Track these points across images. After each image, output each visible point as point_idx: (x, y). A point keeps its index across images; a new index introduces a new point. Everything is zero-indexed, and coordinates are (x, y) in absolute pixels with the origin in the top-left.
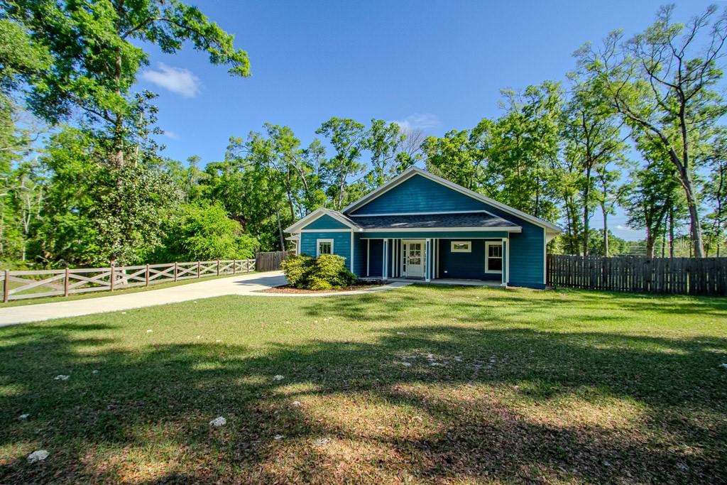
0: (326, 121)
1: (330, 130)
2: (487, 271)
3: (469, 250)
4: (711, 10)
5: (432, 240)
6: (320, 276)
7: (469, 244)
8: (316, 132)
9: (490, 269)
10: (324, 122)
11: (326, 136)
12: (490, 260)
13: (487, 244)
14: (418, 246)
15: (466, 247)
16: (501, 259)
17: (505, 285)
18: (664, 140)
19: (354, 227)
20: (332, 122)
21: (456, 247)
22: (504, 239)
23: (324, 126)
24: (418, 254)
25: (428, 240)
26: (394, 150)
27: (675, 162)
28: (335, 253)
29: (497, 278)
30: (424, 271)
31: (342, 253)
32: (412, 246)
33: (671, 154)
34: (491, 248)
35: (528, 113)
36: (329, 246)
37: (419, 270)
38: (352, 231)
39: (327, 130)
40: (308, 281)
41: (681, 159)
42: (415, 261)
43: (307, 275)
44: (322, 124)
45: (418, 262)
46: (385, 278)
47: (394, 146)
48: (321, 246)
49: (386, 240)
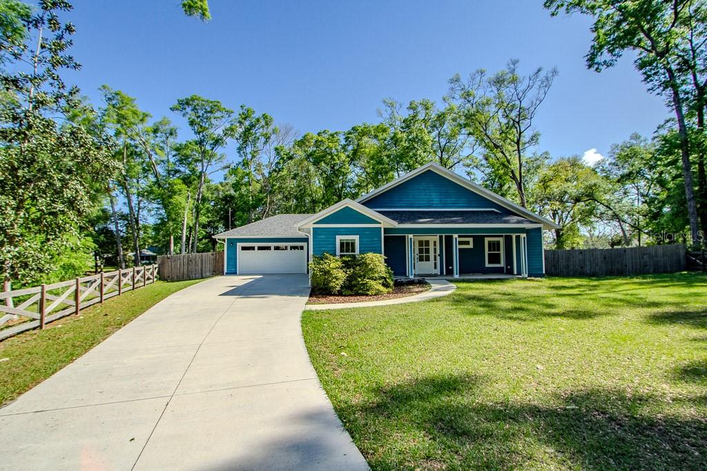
0: (183, 98)
1: (189, 109)
2: (487, 265)
3: (471, 246)
5: (441, 237)
6: (372, 279)
7: (471, 240)
8: (171, 109)
9: (490, 263)
10: (180, 99)
11: (184, 115)
12: (489, 255)
13: (487, 240)
14: (427, 243)
15: (468, 243)
16: (499, 254)
17: (526, 276)
18: (508, 161)
19: (386, 223)
20: (193, 100)
21: (461, 243)
22: (523, 235)
23: (181, 103)
24: (427, 251)
25: (455, 236)
26: (266, 142)
27: (514, 177)
28: (362, 252)
29: (500, 271)
30: (435, 268)
31: (371, 251)
32: (421, 243)
33: (512, 172)
34: (490, 243)
35: (407, 124)
36: (353, 244)
37: (428, 267)
38: (382, 226)
39: (185, 109)
40: (355, 286)
41: (517, 175)
42: (424, 257)
43: (351, 278)
44: (178, 101)
45: (428, 259)
46: (412, 277)
47: (267, 138)
48: (342, 244)
49: (411, 236)
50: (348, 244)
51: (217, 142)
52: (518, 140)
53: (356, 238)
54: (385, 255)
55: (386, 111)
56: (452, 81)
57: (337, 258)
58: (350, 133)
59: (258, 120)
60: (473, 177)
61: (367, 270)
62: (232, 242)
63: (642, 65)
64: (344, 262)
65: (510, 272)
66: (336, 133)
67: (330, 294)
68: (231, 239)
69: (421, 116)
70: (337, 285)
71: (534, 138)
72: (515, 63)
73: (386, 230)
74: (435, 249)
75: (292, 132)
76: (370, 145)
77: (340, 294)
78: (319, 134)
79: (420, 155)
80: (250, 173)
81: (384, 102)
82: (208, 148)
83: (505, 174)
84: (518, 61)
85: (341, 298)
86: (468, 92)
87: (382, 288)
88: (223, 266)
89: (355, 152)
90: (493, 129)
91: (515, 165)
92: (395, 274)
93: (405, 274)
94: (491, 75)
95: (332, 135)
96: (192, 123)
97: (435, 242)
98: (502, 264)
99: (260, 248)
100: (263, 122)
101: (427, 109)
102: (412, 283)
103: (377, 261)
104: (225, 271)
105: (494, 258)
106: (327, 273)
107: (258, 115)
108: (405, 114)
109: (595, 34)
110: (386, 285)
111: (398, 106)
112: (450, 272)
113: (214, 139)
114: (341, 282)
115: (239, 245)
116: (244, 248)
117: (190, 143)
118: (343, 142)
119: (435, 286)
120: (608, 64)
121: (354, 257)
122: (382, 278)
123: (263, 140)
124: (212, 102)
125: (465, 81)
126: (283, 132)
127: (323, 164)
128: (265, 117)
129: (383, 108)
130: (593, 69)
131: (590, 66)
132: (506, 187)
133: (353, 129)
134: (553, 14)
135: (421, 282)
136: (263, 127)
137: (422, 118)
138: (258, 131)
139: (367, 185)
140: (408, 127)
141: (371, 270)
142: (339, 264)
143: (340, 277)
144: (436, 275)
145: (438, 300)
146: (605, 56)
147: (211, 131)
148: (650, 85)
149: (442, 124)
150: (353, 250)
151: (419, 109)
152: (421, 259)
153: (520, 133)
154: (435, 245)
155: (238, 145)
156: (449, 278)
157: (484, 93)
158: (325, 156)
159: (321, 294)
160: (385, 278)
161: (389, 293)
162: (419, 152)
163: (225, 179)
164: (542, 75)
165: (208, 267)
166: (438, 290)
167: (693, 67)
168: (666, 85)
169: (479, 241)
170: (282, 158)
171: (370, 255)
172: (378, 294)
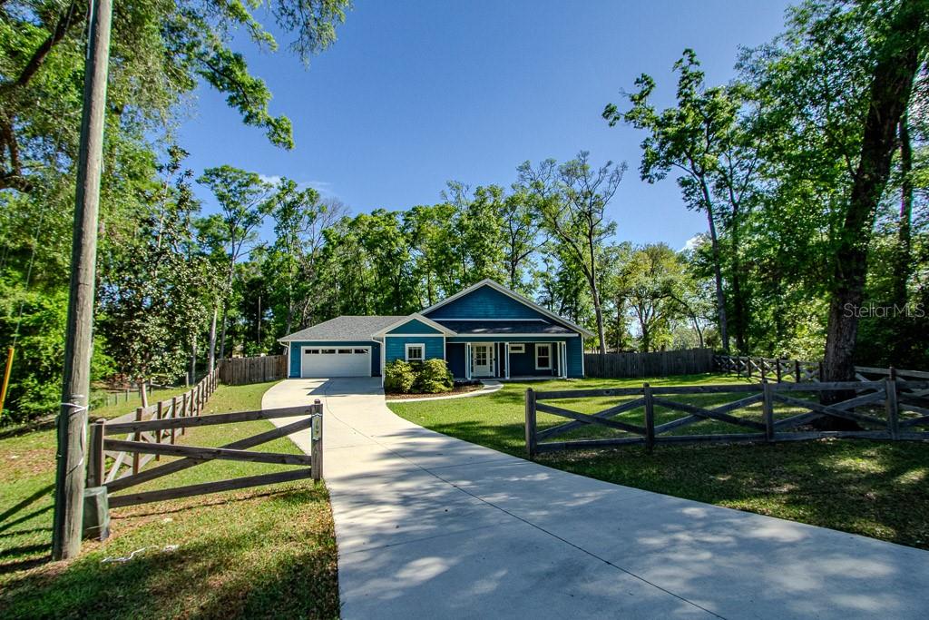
0: (211, 167)
2: (537, 368)
3: (523, 351)
4: (609, 164)
5: (496, 345)
6: (436, 380)
7: (523, 346)
9: (539, 366)
11: (212, 188)
12: (539, 359)
13: (537, 346)
14: (484, 348)
15: (520, 348)
16: (547, 359)
17: (566, 377)
18: (580, 255)
19: (447, 333)
20: (223, 170)
21: (513, 348)
22: (564, 343)
23: (209, 173)
24: (484, 356)
25: (507, 343)
26: (311, 222)
27: (586, 273)
28: (427, 358)
29: (547, 373)
30: (491, 370)
31: (434, 357)
32: (478, 349)
33: (585, 266)
34: (539, 348)
35: (475, 211)
36: (420, 351)
37: (485, 370)
38: (444, 336)
39: (214, 181)
40: (421, 386)
41: (590, 271)
42: (481, 362)
43: (419, 380)
44: (206, 171)
45: (484, 363)
46: (469, 379)
47: (312, 218)
48: (410, 351)
49: (469, 343)
50: (415, 351)
51: (252, 220)
52: (590, 234)
53: (422, 346)
54: (447, 360)
55: (451, 193)
56: (521, 169)
57: (407, 363)
58: (410, 215)
59: (302, 196)
60: (550, 265)
61: (432, 373)
62: (296, 346)
63: (684, 183)
64: (412, 366)
65: (556, 374)
66: (394, 213)
67: (402, 393)
68: (296, 343)
69: (489, 202)
70: (408, 385)
71: (611, 228)
72: (585, 154)
73: (448, 339)
74: (491, 354)
75: (340, 210)
76: (433, 231)
77: (410, 392)
78: (373, 214)
79: (488, 246)
80: (290, 257)
81: (449, 185)
82: (240, 226)
83: (578, 268)
84: (588, 153)
85: (411, 396)
86: (538, 183)
87: (443, 388)
88: (286, 369)
89: (415, 235)
90: (565, 220)
91: (586, 260)
92: (455, 377)
93: (464, 376)
94: (562, 162)
95: (389, 216)
96: (221, 197)
97: (491, 348)
98: (550, 367)
99: (341, 351)
100: (306, 198)
101: (495, 196)
102: (469, 384)
103: (440, 365)
104: (289, 374)
105: (543, 362)
106: (399, 375)
107: (300, 189)
108: (470, 199)
109: (644, 151)
110: (447, 385)
111: (465, 188)
112: (503, 375)
113: (247, 216)
114: (410, 383)
115: (303, 348)
116: (308, 352)
117: (215, 219)
118: (402, 223)
119: (486, 386)
120: (660, 177)
121: (420, 362)
122: (443, 379)
123: (307, 218)
124: (247, 175)
125: (535, 168)
126: (329, 208)
127: (378, 250)
128: (310, 192)
129: (447, 190)
130: (646, 180)
131: (643, 178)
132: (580, 282)
133: (414, 209)
134: (611, 125)
135: (477, 383)
136: (307, 203)
137: (491, 204)
138: (301, 209)
139: (428, 272)
140: (475, 214)
141: (435, 373)
142: (409, 368)
143: (410, 378)
144: (491, 377)
145: (484, 395)
146: (654, 170)
147: (244, 206)
148: (688, 203)
149: (513, 209)
150: (420, 356)
151: (488, 194)
152: (479, 363)
153: (592, 227)
154: (491, 350)
155: (276, 224)
156: (502, 379)
157: (553, 184)
158: (381, 241)
159: (394, 392)
160: (446, 380)
161: (449, 392)
162: (486, 243)
163: (251, 258)
164: (611, 169)
165: (272, 369)
166: (487, 389)
167: (730, 185)
168: (700, 204)
169: (530, 347)
170: (332, 244)
171: (434, 360)
172: (441, 392)
